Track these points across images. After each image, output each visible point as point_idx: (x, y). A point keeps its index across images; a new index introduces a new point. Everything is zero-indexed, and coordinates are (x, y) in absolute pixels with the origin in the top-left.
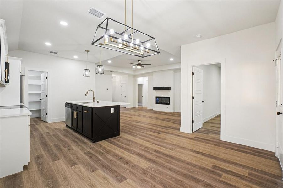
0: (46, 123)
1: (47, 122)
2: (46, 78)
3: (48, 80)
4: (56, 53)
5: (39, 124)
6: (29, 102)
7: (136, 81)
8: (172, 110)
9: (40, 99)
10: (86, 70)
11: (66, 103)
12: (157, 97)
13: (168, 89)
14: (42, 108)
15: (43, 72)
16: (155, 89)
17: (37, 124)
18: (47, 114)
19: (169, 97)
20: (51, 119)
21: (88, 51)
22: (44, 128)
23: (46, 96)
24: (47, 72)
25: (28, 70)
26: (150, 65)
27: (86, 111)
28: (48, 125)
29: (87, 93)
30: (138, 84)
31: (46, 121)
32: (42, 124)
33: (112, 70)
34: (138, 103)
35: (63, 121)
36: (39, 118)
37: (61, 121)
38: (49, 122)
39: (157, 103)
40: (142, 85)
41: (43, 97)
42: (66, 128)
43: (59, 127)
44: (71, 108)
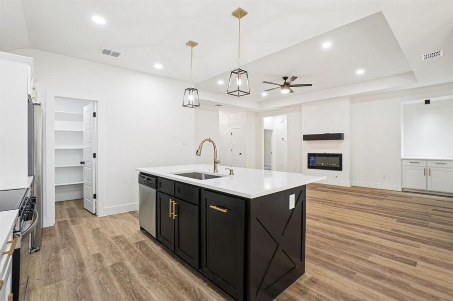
0: (94, 218)
1: (95, 214)
2: (94, 115)
3: (97, 119)
4: (116, 55)
5: (78, 219)
6: (55, 168)
7: (261, 123)
8: (349, 182)
9: (82, 163)
10: (190, 89)
11: (142, 173)
12: (310, 155)
13: (339, 137)
14: (85, 182)
15: (86, 102)
16: (307, 138)
17: (73, 222)
18: (95, 196)
19: (341, 155)
20: (104, 207)
21: (192, 44)
22: (88, 234)
23: (95, 156)
24: (97, 102)
25: (55, 97)
26: (311, 85)
27: (215, 207)
28: (98, 225)
29: (201, 147)
30: (264, 130)
31: (94, 212)
32: (84, 219)
33: (220, 101)
34: (265, 166)
35: (130, 212)
36: (80, 201)
37: (126, 212)
38: (100, 214)
39: (309, 167)
40: (271, 131)
41: (87, 157)
42: (143, 238)
43: (125, 234)
44: (156, 188)
